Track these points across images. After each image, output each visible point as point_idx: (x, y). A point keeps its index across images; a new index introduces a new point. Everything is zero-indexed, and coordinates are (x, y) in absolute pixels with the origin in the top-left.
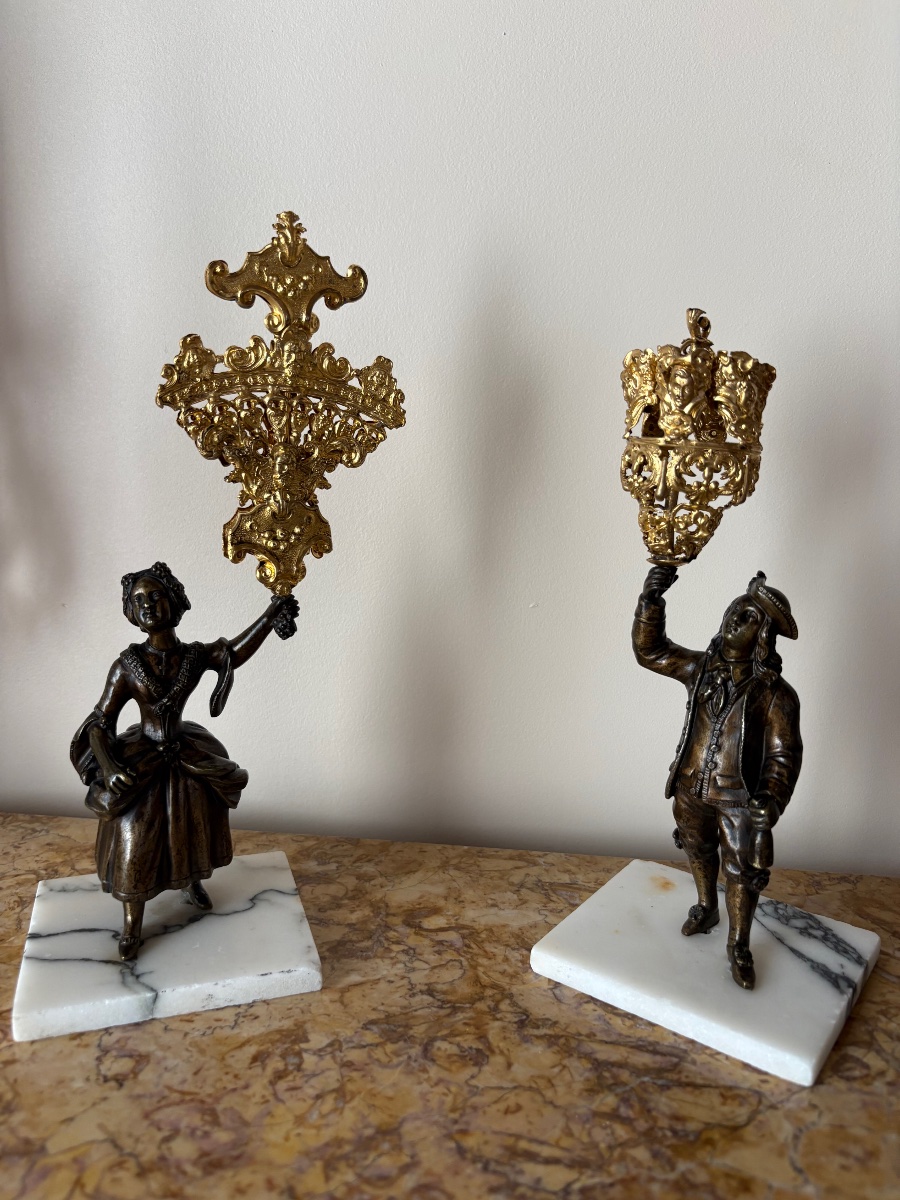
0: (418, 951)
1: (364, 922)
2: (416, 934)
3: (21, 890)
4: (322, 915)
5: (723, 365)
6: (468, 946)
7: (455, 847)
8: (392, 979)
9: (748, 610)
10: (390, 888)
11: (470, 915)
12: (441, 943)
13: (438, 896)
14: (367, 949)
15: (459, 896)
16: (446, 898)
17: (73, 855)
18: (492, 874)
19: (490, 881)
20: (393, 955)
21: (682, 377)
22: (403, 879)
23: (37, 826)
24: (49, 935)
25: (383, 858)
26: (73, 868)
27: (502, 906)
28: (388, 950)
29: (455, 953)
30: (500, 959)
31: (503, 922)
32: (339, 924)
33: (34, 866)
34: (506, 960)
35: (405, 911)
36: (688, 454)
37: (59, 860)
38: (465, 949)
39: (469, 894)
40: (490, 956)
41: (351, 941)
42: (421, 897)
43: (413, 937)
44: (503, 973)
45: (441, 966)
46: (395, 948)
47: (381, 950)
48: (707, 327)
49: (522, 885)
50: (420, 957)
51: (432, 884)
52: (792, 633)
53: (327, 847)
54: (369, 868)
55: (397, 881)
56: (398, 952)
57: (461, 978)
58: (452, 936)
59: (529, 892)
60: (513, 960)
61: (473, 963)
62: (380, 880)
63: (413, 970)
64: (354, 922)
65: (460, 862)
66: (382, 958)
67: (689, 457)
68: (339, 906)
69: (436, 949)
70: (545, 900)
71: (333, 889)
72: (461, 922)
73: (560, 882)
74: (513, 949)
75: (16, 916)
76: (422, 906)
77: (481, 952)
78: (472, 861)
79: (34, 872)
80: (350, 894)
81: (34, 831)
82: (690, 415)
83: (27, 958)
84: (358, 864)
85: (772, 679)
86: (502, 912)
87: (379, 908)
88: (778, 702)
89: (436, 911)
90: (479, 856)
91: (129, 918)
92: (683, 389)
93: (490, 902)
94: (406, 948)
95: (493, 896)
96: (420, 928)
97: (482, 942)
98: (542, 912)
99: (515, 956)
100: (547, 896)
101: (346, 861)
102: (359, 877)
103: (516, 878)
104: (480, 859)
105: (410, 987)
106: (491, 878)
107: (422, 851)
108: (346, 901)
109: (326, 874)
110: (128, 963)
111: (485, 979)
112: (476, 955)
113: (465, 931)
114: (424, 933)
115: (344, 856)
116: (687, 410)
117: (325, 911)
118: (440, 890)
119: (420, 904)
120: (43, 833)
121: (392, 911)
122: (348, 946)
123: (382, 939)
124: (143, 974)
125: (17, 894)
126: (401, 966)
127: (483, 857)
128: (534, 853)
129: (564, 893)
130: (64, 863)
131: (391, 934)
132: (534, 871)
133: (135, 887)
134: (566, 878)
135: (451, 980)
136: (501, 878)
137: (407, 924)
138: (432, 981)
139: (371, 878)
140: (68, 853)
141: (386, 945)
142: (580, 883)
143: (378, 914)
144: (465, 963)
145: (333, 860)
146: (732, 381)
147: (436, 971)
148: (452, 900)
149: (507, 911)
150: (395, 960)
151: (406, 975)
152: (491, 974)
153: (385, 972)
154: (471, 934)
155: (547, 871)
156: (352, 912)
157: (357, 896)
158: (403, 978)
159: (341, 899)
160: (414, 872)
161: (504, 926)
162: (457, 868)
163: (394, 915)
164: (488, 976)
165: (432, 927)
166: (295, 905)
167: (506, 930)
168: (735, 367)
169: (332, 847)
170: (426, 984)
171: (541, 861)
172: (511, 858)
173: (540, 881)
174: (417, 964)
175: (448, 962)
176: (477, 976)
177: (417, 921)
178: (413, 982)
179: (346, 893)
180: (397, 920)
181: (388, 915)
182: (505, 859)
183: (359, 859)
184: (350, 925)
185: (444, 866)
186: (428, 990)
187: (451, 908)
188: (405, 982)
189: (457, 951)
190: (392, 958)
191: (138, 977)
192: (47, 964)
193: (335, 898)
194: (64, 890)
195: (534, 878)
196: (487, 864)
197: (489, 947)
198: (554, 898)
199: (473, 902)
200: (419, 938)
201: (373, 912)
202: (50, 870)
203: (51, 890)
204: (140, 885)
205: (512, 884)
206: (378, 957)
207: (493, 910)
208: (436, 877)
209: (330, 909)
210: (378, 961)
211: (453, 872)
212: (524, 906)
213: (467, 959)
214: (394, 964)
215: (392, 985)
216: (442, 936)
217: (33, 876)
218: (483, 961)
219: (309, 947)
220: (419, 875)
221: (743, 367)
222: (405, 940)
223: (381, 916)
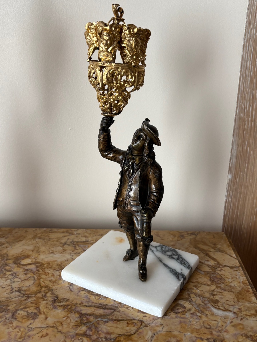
0: (17, 274)
2: (18, 267)
5: (125, 31)
6: (38, 271)
7: (41, 229)
8: (4, 286)
9: (141, 135)
11: (44, 258)
12: (27, 270)
13: (29, 250)
15: (38, 250)
16: (33, 251)
18: (54, 240)
19: (52, 242)
20: (6, 276)
21: (106, 36)
22: (16, 244)
27: (55, 253)
28: (5, 274)
29: (32, 274)
30: (50, 275)
31: (54, 260)
34: (53, 275)
36: (111, 70)
38: (37, 272)
39: (43, 249)
40: (46, 274)
43: (16, 268)
44: (51, 281)
45: (26, 279)
48: (122, 12)
49: (65, 244)
50: (18, 276)
51: (28, 245)
52: (159, 143)
55: (13, 245)
56: (9, 275)
57: (33, 284)
58: (33, 267)
59: (67, 246)
60: (56, 275)
61: (39, 278)
63: (14, 282)
65: (41, 236)
67: (111, 71)
69: (25, 272)
70: (73, 249)
72: (37, 261)
73: (81, 241)
74: (56, 271)
76: (22, 255)
77: (43, 273)
78: (46, 235)
82: (111, 52)
85: (150, 162)
86: (55, 256)
87: (4, 257)
88: (153, 171)
89: (28, 257)
90: (50, 232)
92: (107, 41)
93: (51, 251)
94: (12, 273)
95: (52, 249)
96: (20, 264)
97: (45, 268)
98: (72, 254)
99: (58, 273)
100: (75, 248)
103: (63, 241)
104: (50, 234)
105: (11, 289)
106: (53, 241)
107: (26, 232)
111: (43, 284)
112: (41, 274)
113: (38, 264)
114: (21, 266)
116: (109, 50)
118: (31, 248)
119: (21, 254)
121: (9, 258)
123: (3, 270)
126: (9, 281)
127: (52, 232)
128: (73, 229)
129: (82, 245)
131: (7, 267)
132: (72, 237)
134: (84, 239)
135: (29, 285)
136: (57, 241)
137: (15, 263)
138: (21, 286)
142: (89, 241)
144: (36, 278)
146: (129, 37)
147: (23, 282)
148: (35, 252)
149: (57, 255)
150: (7, 279)
151: (11, 284)
152: (45, 282)
154: (41, 265)
155: (77, 237)
158: (9, 286)
160: (21, 241)
161: (55, 261)
162: (40, 238)
164: (44, 283)
165: (25, 264)
167: (55, 263)
168: (130, 31)
170: (18, 288)
171: (75, 233)
172: (63, 232)
173: (73, 241)
174: (16, 280)
175: (29, 278)
176: (40, 283)
177: (19, 261)
178: (13, 287)
180: (11, 261)
181: (7, 259)
182: (61, 233)
185: (34, 238)
186: (19, 290)
187: (34, 255)
188: (10, 287)
189: (34, 273)
190: (6, 278)
195: (71, 240)
196: (52, 236)
197: (47, 271)
198: (77, 248)
199: (44, 252)
200: (19, 268)
205: (61, 243)
207: (51, 255)
208: (30, 242)
211: (37, 240)
212: (64, 252)
213: (37, 276)
214: (6, 280)
215: (4, 289)
216: (29, 267)
218: (43, 276)
220: (23, 242)
221: (133, 31)
222: (12, 270)
223: (4, 260)
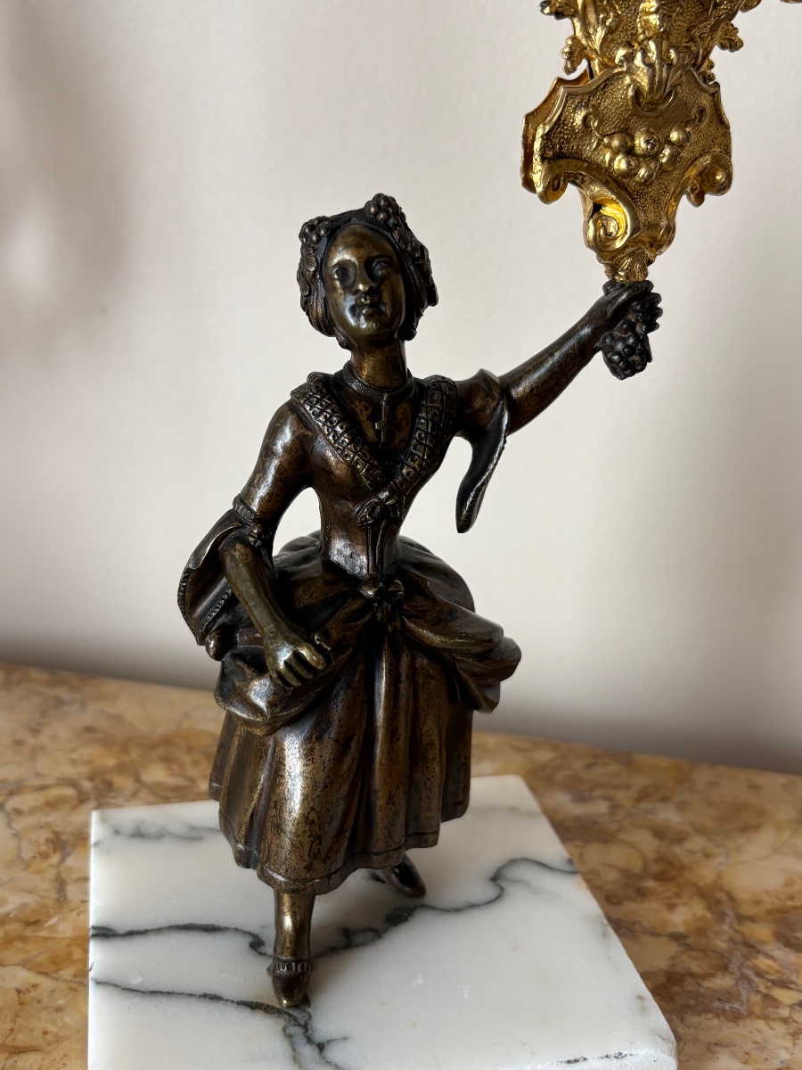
1: (701, 932)
4: (617, 912)
10: (722, 859)
14: (728, 996)
24: (131, 934)
25: (687, 796)
26: (138, 781)
32: (655, 934)
33: (68, 771)
35: (771, 912)
41: (691, 975)
42: (789, 883)
46: (779, 994)
47: (756, 998)
53: (578, 766)
54: (669, 815)
62: (697, 843)
64: (681, 929)
66: (766, 1018)
68: (642, 894)
71: (617, 855)
75: (52, 872)
80: (654, 868)
83: (98, 983)
84: (645, 805)
91: (289, 923)
101: (621, 796)
102: (659, 833)
108: (650, 884)
109: (594, 823)
110: (292, 1011)
115: (616, 787)
117: (619, 903)
122: (690, 985)
124: (329, 1041)
125: (47, 824)
130: (120, 768)
139: (680, 838)
141: (762, 988)
143: (721, 917)
145: (597, 793)
153: (784, 1055)
156: (671, 907)
157: (668, 872)
159: (640, 877)
163: (752, 919)
169: (589, 766)
179: (645, 868)
183: (643, 796)
184: (677, 937)
191: (320, 1047)
192: (139, 1000)
193: (627, 874)
194: (138, 834)
201: (709, 909)
202: (98, 780)
203: (117, 833)
206: (759, 1017)
209: (629, 898)
210: (761, 1024)
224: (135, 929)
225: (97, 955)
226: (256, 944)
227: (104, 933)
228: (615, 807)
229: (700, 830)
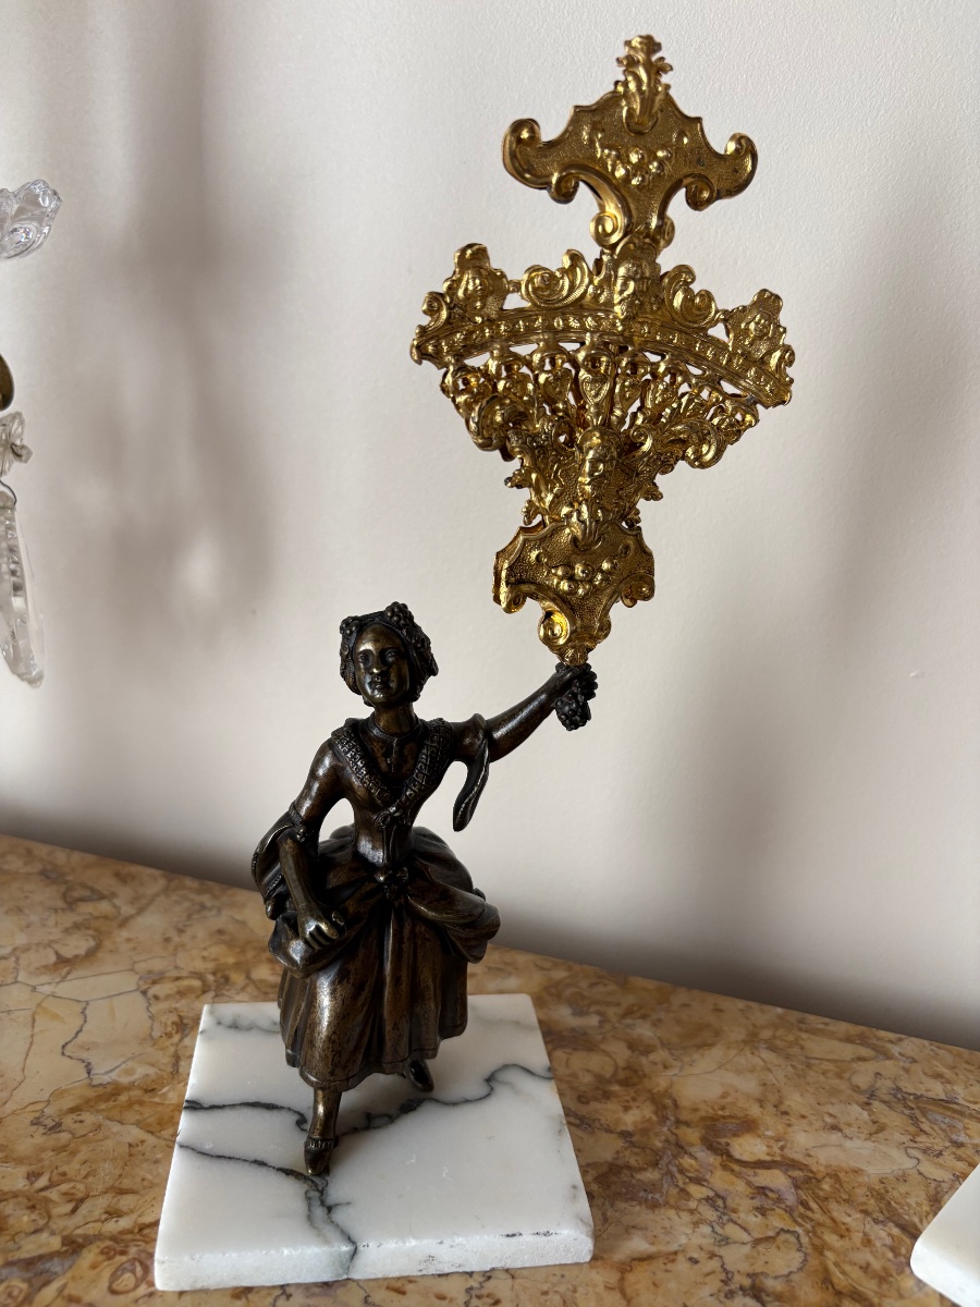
0: (729, 1202)
1: (645, 1132)
2: (725, 1167)
3: (181, 1004)
4: (583, 1110)
6: (805, 1204)
7: (765, 1007)
8: (695, 1255)
10: (676, 1071)
11: (803, 1140)
12: (762, 1191)
13: (748, 1096)
14: (653, 1187)
15: (781, 1103)
16: (761, 1102)
17: (250, 954)
18: (826, 1066)
19: (822, 1078)
20: (693, 1204)
22: (696, 1056)
23: (206, 899)
24: (213, 1107)
25: (662, 1015)
26: (248, 977)
27: (847, 1131)
28: (684, 1193)
29: (786, 1216)
30: (857, 1237)
31: (854, 1164)
32: (608, 1131)
33: (199, 965)
34: (867, 1242)
35: (703, 1119)
37: (231, 960)
38: (802, 1210)
39: (795, 1100)
40: (843, 1232)
41: (629, 1167)
42: (724, 1095)
43: (719, 1173)
44: (866, 1268)
45: (768, 1239)
46: (693, 1189)
47: (674, 1191)
49: (872, 1094)
50: (734, 1216)
51: (738, 1072)
53: (584, 984)
54: (644, 1031)
55: (686, 1059)
56: (699, 1201)
57: (800, 1269)
58: (777, 1180)
59: (883, 1106)
60: (878, 1244)
61: (816, 1241)
62: (660, 1055)
63: (725, 1241)
64: (630, 1128)
65: (774, 1037)
66: (677, 1208)
68: (607, 1096)
69: (756, 1203)
70: (912, 1129)
71: (596, 1062)
72: (789, 1153)
73: (930, 1095)
74: (876, 1221)
75: (173, 1049)
76: (727, 1113)
77: (828, 1222)
78: (791, 1038)
79: (199, 975)
80: (622, 1075)
81: (203, 907)
83: (181, 1146)
84: (628, 1021)
86: (848, 1144)
87: (665, 1107)
89: (748, 1126)
90: (801, 1030)
91: (321, 1109)
93: (829, 1120)
94: (711, 1194)
95: (832, 1110)
96: (729, 1156)
97: (827, 1199)
98: (910, 1151)
99: (882, 1234)
100: (915, 1121)
101: (612, 1012)
102: (633, 1045)
103: (863, 1078)
104: (804, 1035)
105: (723, 1276)
106: (824, 1073)
107: (718, 1010)
108: (616, 1088)
109: (585, 1034)
110: (314, 1179)
111: (839, 1279)
112: (819, 1224)
113: (797, 1173)
114: (736, 1167)
115: (609, 1004)
117: (587, 1103)
118: (749, 1085)
119: (723, 1108)
120: (214, 912)
121: (685, 1116)
122: (626, 1173)
123: (674, 1169)
124: (337, 1205)
125: (176, 1009)
126: (706, 1229)
127: (807, 1031)
128: (882, 1033)
129: (939, 1117)
130: (237, 966)
131: (687, 1161)
132: (888, 1067)
133: (332, 1073)
134: (937, 1090)
135: (785, 1272)
136: (839, 1076)
137: (711, 1146)
138: (758, 1270)
139: (648, 1050)
140: (243, 951)
141: (681, 1184)
142: (961, 1101)
143: (663, 1119)
144: (805, 1240)
145: (593, 1009)
147: (761, 1248)
148: (770, 1108)
149: (857, 1143)
150: (697, 1216)
151: (716, 1250)
152: (847, 1268)
153: (683, 1240)
154: (808, 1180)
155: (907, 1071)
156: (627, 1109)
157: (631, 1078)
158: (712, 1255)
159: (609, 1082)
160: (711, 1045)
161: (857, 1171)
162: (772, 1048)
163: (687, 1124)
164: (843, 1273)
165: (746, 1158)
166: (548, 1100)
167: (860, 1179)
169: (592, 985)
170: (749, 1275)
171: (895, 1050)
172: (848, 1039)
173: (899, 1089)
174: (732, 1231)
175: (778, 1234)
176: (826, 1270)
177: (723, 1141)
178: (728, 1267)
179: (615, 1074)
180: (692, 1135)
181: (678, 1122)
182: (841, 1040)
183: (629, 1013)
184: (625, 1135)
185: (752, 1041)
186: (753, 1287)
187: (772, 1125)
188: (715, 1264)
189: (790, 1211)
190: (692, 1212)
191: (330, 1209)
192: (207, 1162)
193: (599, 1078)
194: (235, 1026)
195: (889, 1083)
196: (818, 1047)
197: (839, 1212)
198: (925, 1127)
199: (803, 1117)
200: (728, 1176)
201: (656, 1113)
202: (219, 975)
203: (219, 1023)
204: (338, 1071)
205: (856, 1089)
206: (672, 1207)
207: (835, 1137)
208: (742, 1060)
209: (596, 1099)
210: (672, 1213)
211: (766, 1054)
212: (880, 1135)
213: (807, 1232)
214: (696, 1224)
215: (696, 1266)
216: (766, 1178)
217: (196, 983)
218: (831, 1238)
219: (574, 1187)
220: (717, 1053)
222: (707, 1177)
223: (668, 1123)
224: (216, 1103)
225: (185, 1122)
226: (301, 1121)
227: (194, 1106)
228: (604, 1021)
229: (665, 1044)
